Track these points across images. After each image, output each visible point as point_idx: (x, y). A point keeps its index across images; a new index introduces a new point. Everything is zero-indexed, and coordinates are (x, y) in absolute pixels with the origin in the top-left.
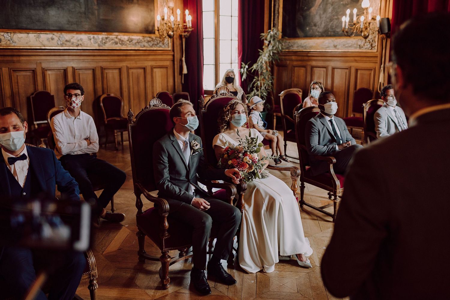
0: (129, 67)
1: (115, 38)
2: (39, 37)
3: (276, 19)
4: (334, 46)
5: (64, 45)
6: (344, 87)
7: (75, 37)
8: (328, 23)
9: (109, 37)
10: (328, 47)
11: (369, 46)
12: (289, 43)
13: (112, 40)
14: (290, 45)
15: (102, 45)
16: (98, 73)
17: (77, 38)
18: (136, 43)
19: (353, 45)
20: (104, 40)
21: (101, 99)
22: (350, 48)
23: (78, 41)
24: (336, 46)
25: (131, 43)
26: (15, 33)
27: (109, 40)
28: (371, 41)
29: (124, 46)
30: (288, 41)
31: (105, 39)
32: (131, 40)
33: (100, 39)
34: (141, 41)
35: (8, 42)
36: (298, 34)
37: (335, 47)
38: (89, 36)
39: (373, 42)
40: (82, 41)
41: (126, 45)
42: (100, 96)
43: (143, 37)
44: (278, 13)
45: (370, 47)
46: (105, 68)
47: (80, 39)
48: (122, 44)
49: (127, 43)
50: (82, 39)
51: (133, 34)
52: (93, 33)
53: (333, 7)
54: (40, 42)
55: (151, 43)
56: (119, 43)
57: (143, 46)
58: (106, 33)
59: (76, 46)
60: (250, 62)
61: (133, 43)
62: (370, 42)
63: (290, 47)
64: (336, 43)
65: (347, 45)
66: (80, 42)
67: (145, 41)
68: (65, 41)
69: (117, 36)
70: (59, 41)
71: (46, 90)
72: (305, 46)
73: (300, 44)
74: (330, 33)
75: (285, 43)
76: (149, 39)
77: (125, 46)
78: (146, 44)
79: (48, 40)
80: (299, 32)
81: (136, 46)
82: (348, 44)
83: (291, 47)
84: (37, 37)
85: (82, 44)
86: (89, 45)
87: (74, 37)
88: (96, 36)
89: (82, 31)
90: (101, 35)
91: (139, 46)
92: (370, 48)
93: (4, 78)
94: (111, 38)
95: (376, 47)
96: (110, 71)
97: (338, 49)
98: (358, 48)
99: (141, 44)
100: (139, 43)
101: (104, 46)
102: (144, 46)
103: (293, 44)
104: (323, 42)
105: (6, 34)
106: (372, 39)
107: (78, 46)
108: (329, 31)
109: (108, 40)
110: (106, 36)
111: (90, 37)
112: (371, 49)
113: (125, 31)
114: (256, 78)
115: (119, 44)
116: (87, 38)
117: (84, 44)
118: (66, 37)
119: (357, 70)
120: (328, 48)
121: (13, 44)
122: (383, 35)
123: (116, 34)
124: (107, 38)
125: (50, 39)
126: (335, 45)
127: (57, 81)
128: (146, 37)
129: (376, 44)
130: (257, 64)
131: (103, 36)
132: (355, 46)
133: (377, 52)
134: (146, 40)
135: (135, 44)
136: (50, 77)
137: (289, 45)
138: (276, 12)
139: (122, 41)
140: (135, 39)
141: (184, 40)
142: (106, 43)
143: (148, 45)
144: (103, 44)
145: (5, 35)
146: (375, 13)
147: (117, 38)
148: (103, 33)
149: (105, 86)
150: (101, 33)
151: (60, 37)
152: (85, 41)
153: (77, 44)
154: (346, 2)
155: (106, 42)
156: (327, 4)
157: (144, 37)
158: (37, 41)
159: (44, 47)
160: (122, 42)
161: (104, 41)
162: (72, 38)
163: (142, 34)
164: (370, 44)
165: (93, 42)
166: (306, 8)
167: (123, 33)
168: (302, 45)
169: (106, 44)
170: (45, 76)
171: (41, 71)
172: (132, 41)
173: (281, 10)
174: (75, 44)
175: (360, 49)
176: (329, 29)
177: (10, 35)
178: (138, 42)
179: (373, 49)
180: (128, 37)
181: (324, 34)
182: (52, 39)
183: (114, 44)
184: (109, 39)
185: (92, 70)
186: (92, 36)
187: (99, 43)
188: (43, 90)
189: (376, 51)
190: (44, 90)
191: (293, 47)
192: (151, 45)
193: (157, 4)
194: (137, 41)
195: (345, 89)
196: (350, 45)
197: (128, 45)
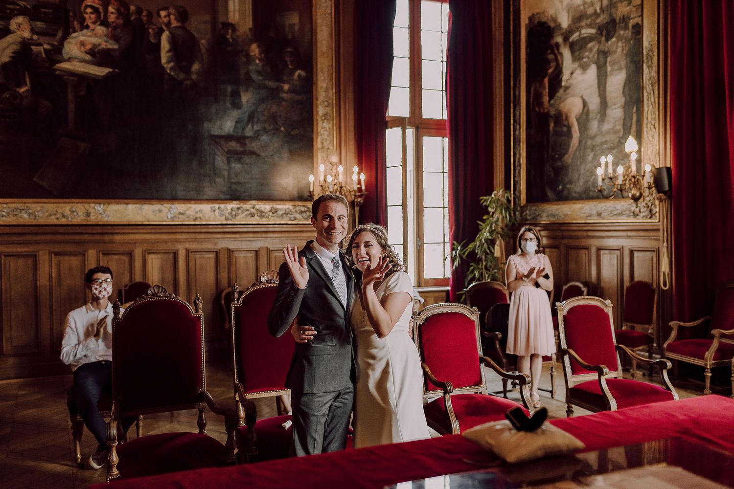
0: (271, 249)
1: (250, 208)
2: (141, 209)
3: (517, 175)
4: (597, 214)
5: (177, 219)
6: (616, 281)
7: (193, 209)
8: (589, 178)
9: (242, 207)
10: (590, 216)
11: (647, 212)
12: (536, 210)
13: (247, 210)
14: (537, 214)
15: (231, 218)
16: (223, 257)
17: (195, 209)
18: (283, 214)
19: (624, 212)
20: (235, 211)
21: (223, 294)
22: (620, 217)
23: (197, 212)
24: (601, 213)
25: (275, 214)
26: (109, 204)
27: (242, 211)
28: (650, 205)
29: (264, 219)
30: (534, 208)
31: (236, 209)
32: (275, 210)
33: (228, 210)
34: (291, 211)
35: (100, 217)
36: (548, 196)
37: (599, 215)
38: (213, 205)
39: (653, 206)
40: (202, 212)
41: (267, 217)
42: (222, 291)
43: (293, 207)
44: (520, 165)
45: (648, 215)
46: (235, 250)
47: (200, 211)
48: (261, 216)
49: (269, 215)
50: (202, 210)
51: (279, 202)
52: (219, 201)
53: (593, 153)
54: (142, 215)
55: (306, 214)
56: (256, 215)
57: (293, 219)
58: (238, 202)
59: (192, 220)
60: (466, 240)
61: (277, 214)
62: (648, 207)
63: (537, 216)
64: (600, 209)
65: (615, 212)
66: (198, 215)
67: (296, 211)
68: (177, 213)
69: (255, 205)
70: (169, 213)
71: (145, 280)
72: (557, 215)
73: (550, 212)
74: (591, 193)
75: (530, 211)
76: (303, 209)
77: (267, 219)
78: (298, 216)
79: (153, 212)
80: (550, 194)
81: (282, 219)
82: (616, 210)
83: (539, 217)
84: (139, 209)
85: (202, 218)
86: (212, 218)
87: (190, 208)
88: (222, 206)
89: (203, 200)
90: (229, 204)
91: (288, 219)
92: (649, 217)
93: (89, 263)
94: (245, 208)
95: (657, 215)
96: (243, 255)
97: (604, 219)
98: (632, 217)
99: (291, 216)
100: (287, 214)
101: (233, 220)
102: (295, 219)
103: (540, 212)
104: (582, 208)
105: (97, 205)
106: (651, 202)
107: (195, 220)
108: (590, 191)
109: (240, 211)
110: (238, 206)
111: (214, 207)
112: (651, 217)
113: (267, 198)
114: (472, 266)
115: (256, 217)
116: (210, 209)
117: (205, 217)
118: (178, 208)
119: (632, 253)
120: (589, 218)
121: (106, 219)
122: (661, 194)
123: (254, 202)
124: (238, 209)
125: (157, 212)
126: (599, 212)
127: (162, 269)
128: (298, 206)
129: (657, 210)
130: (475, 244)
131: (234, 205)
132: (627, 212)
133: (659, 222)
134: (299, 210)
135: (281, 216)
136: (154, 261)
137: (535, 213)
138: (517, 163)
139: (262, 212)
140: (281, 210)
141: (357, 209)
142: (237, 215)
143: (301, 217)
144: (232, 216)
145: (96, 207)
146: (652, 161)
147: (253, 208)
148: (234, 202)
149: (233, 276)
150: (231, 201)
151: (171, 207)
152: (206, 214)
153: (195, 218)
154: (612, 145)
155: (238, 213)
156: (585, 149)
157: (295, 205)
158: (138, 214)
159: (148, 221)
160: (261, 214)
161: (234, 213)
162: (188, 210)
163: (292, 202)
164: (649, 210)
165: (219, 213)
166: (557, 156)
167: (264, 201)
168: (553, 213)
169: (237, 217)
170: (146, 261)
171: (141, 254)
172: (276, 212)
173: (523, 161)
174: (191, 217)
175: (635, 218)
176: (589, 187)
177: (103, 206)
178: (285, 214)
179: (653, 217)
180: (271, 206)
181: (584, 196)
182: (160, 211)
183: (249, 217)
184: (242, 209)
185: (214, 253)
186: (216, 206)
187: (227, 215)
188: (141, 280)
189: (657, 221)
190: (143, 280)
191: (541, 217)
192: (306, 217)
193: (318, 159)
194: (284, 212)
195: (617, 282)
196: (620, 212)
197: (270, 217)
